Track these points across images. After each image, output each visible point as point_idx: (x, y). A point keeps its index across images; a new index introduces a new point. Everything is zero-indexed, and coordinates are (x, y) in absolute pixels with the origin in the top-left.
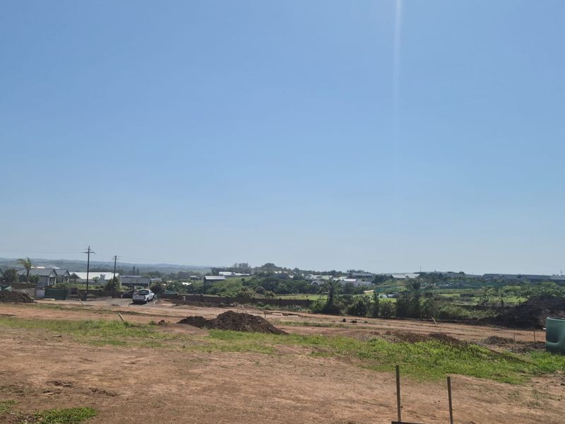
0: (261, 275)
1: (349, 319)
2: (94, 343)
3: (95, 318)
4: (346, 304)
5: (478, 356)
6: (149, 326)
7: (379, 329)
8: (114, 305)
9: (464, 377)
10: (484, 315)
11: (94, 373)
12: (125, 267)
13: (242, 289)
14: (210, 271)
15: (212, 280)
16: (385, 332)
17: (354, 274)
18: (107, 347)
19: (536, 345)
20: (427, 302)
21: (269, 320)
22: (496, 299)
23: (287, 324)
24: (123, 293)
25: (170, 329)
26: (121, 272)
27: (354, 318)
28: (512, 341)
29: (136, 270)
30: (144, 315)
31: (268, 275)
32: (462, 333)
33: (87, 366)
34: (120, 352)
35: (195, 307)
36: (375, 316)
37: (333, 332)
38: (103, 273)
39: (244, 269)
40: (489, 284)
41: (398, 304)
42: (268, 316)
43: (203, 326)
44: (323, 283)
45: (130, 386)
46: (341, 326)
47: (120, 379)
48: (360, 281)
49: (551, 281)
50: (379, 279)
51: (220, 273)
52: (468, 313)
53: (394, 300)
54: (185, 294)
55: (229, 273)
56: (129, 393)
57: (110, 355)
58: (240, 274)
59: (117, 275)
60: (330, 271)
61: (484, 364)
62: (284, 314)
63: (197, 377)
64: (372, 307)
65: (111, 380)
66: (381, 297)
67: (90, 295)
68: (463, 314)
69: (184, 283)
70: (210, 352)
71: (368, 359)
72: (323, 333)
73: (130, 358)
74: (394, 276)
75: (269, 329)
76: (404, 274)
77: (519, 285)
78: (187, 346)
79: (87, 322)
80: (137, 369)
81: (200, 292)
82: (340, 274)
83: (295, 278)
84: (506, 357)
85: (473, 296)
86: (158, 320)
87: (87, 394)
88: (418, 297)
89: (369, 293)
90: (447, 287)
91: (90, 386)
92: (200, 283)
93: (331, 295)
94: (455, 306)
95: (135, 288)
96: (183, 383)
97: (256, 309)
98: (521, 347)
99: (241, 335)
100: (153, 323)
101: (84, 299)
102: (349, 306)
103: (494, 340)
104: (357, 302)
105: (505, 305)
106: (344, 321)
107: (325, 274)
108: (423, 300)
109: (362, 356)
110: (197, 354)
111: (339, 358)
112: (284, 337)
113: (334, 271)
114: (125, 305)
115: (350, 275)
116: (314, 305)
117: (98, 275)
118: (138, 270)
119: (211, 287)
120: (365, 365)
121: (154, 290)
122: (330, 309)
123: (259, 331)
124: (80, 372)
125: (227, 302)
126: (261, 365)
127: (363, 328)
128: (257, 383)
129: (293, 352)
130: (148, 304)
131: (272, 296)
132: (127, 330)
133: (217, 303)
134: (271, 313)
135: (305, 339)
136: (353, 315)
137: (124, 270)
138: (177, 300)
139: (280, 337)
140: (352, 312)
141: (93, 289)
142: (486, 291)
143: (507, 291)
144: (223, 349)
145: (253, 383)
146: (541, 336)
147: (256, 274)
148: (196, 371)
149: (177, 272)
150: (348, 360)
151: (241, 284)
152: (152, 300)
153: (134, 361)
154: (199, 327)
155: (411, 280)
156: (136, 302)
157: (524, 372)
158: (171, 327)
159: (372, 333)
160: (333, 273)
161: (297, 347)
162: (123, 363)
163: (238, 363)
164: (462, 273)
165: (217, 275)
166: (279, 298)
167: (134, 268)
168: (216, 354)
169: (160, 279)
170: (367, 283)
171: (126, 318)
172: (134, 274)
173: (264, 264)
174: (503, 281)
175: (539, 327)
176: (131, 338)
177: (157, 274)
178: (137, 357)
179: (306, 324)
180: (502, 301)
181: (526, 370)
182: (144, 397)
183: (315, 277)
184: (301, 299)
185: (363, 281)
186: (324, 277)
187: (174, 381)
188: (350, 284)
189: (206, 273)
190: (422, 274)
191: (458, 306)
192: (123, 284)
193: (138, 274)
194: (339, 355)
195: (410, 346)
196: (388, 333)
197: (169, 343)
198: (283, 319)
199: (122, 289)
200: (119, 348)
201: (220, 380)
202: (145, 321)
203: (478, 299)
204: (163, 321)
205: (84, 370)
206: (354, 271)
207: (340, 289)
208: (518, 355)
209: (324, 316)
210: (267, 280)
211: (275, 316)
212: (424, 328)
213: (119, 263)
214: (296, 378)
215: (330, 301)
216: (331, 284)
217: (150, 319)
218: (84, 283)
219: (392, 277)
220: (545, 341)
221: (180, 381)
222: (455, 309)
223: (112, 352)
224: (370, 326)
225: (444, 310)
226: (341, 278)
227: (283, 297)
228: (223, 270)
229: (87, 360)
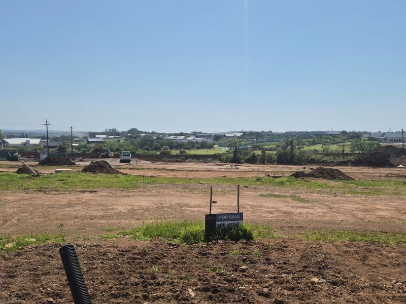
15: (92, 142)
38: (28, 139)
50: (217, 137)
51: (97, 136)
58: (113, 137)
92: (84, 143)
107: (171, 135)
164: (270, 131)
173: (130, 129)
174: (299, 136)
186: (179, 137)
190: (245, 133)
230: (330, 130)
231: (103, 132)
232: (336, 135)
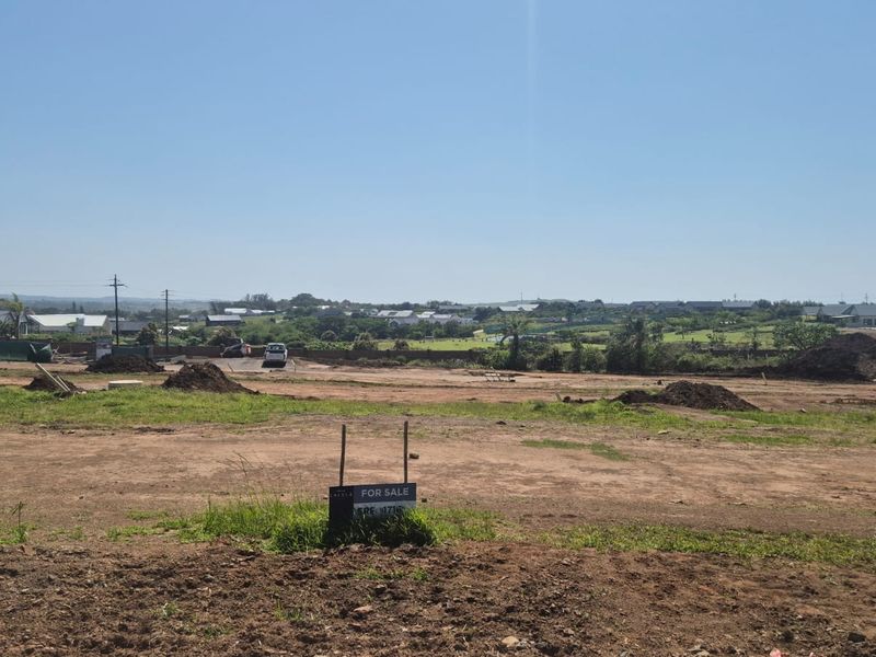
14: (210, 308)
15: (217, 322)
50: (482, 314)
51: (227, 310)
58: (260, 312)
69: (176, 328)
74: (502, 308)
76: (515, 305)
90: (587, 323)
92: (200, 326)
147: (284, 310)
165: (222, 313)
170: (468, 320)
174: (661, 312)
185: (461, 316)
186: (400, 313)
226: (426, 314)
231: (241, 302)
232: (744, 309)
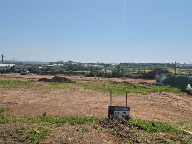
0: (67, 65)
1: (97, 78)
2: (7, 88)
3: (7, 79)
4: (96, 73)
5: (136, 87)
6: (27, 82)
7: (106, 81)
8: (14, 75)
9: (131, 94)
10: (139, 75)
11: (8, 97)
12: (17, 62)
13: (61, 69)
14: (49, 63)
15: (50, 67)
16: (108, 82)
17: (99, 64)
18: (12, 89)
19: (153, 84)
20: (122, 72)
21: (70, 79)
22: (143, 71)
23: (76, 80)
24: (17, 71)
25: (35, 82)
26: (16, 64)
27: (98, 78)
28: (146, 83)
29: (21, 63)
30: (26, 78)
31: (70, 64)
32: (132, 81)
33: (5, 95)
34: (17, 90)
35: (44, 76)
36: (105, 77)
37: (91, 82)
38: (9, 64)
39: (61, 62)
40: (141, 66)
41: (113, 73)
42: (70, 78)
43: (47, 81)
44: (88, 67)
45: (21, 101)
46: (94, 80)
47: (18, 99)
48: (101, 66)
49: (159, 65)
50: (107, 65)
51: (53, 64)
52: (134, 75)
53: (111, 72)
54: (40, 71)
55: (56, 64)
56: (21, 103)
57: (14, 91)
58: (60, 64)
59: (14, 65)
60: (91, 63)
61: (137, 90)
62: (75, 77)
63: (45, 97)
64: (104, 74)
65: (14, 99)
66: (107, 71)
67: (5, 72)
68: (132, 75)
69: (40, 68)
70: (50, 89)
71: (102, 90)
72: (88, 82)
73: (20, 92)
74: (112, 64)
75: (70, 82)
76: (115, 64)
77: (150, 66)
78: (42, 88)
79: (4, 81)
80: (24, 95)
81: (46, 70)
82: (94, 64)
83: (79, 66)
84: (144, 87)
85: (136, 70)
86: (31, 80)
87: (6, 104)
88: (119, 71)
89: (103, 70)
90: (128, 68)
91: (7, 101)
92: (45, 67)
93: (91, 71)
94: (130, 73)
95: (22, 69)
96: (41, 99)
97: (66, 76)
98: (149, 84)
99: (61, 84)
100: (29, 81)
101: (2, 73)
102: (97, 74)
103: (141, 83)
104: (100, 73)
105: (145, 73)
106: (95, 79)
107: (89, 64)
108: (120, 72)
109: (100, 89)
110: (45, 90)
111: (93, 90)
112: (76, 84)
113: (92, 63)
114: (18, 75)
115: (98, 64)
116: (86, 74)
117: (7, 65)
118: (22, 63)
119: (50, 69)
120: (101, 91)
121: (28, 70)
122: (91, 75)
123: (67, 82)
124: (2, 97)
125: (56, 73)
126: (68, 93)
127: (101, 81)
128: (66, 98)
129: (78, 88)
130: (27, 75)
131: (72, 71)
132: (19, 83)
133: (52, 74)
134: (71, 77)
135: (82, 84)
136: (98, 77)
137: (17, 63)
138: (37, 73)
139: (74, 84)
140: (98, 76)
141: (5, 70)
142: (140, 68)
143: (146, 68)
144: (54, 88)
145: (65, 98)
146: (155, 81)
147: (66, 64)
148: (45, 95)
149: (37, 64)
150: (96, 90)
151: (60, 68)
152: (28, 73)
153: (22, 93)
154: (46, 82)
155: (117, 65)
156: (22, 74)
157: (149, 92)
158: (36, 82)
159: (104, 82)
160: (92, 64)
161: (80, 87)
162: (18, 94)
163: (60, 92)
164: (133, 63)
165: (52, 65)
166: (74, 72)
167: (21, 62)
168: (52, 90)
169: (31, 66)
170: (103, 67)
171: (18, 79)
172: (21, 64)
173: (68, 61)
174: (145, 65)
175: (155, 79)
176: (21, 86)
177: (30, 65)
178: (23, 92)
179: (83, 80)
180: (144, 71)
181: (150, 91)
182: (26, 104)
183: (86, 65)
184: (81, 72)
185: (102, 66)
186: (89, 65)
187: (37, 99)
188: (98, 67)
189: (47, 64)
190: (121, 64)
191: (131, 73)
192: (17, 68)
193: (22, 64)
194: (93, 89)
195: (116, 85)
196: (109, 82)
197: (35, 87)
198: (75, 79)
199: (17, 70)
200: (17, 89)
201: (53, 98)
202: (26, 80)
203: (137, 71)
204: (32, 80)
205: (4, 96)
206: (99, 63)
207: (94, 69)
208: (148, 87)
209: (89, 77)
210: (70, 66)
211: (72, 78)
212: (120, 80)
213: (14, 61)
214: (79, 96)
215: (91, 73)
216: (91, 67)
217: (28, 80)
218: (2, 68)
219: (111, 64)
220: (156, 82)
221: (39, 98)
222: (130, 74)
223: (14, 90)
224: (104, 80)
225: (127, 74)
226: (95, 65)
227: (75, 72)
228: (54, 63)
229: (5, 93)
230: (162, 63)
